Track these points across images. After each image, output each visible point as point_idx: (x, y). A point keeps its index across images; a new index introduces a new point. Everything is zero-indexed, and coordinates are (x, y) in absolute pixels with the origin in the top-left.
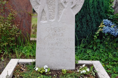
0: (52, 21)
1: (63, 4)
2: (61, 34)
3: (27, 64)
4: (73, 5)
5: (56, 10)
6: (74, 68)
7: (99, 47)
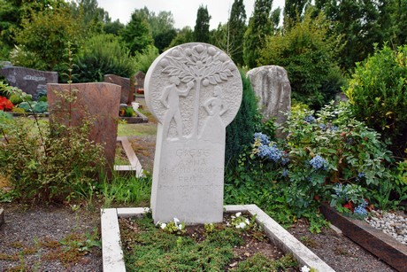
0: (188, 137)
1: (208, 108)
2: (201, 161)
3: (134, 217)
4: (223, 111)
5: (195, 118)
6: (220, 219)
7: (244, 180)
